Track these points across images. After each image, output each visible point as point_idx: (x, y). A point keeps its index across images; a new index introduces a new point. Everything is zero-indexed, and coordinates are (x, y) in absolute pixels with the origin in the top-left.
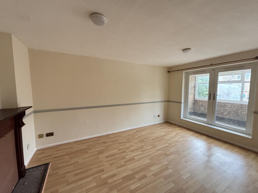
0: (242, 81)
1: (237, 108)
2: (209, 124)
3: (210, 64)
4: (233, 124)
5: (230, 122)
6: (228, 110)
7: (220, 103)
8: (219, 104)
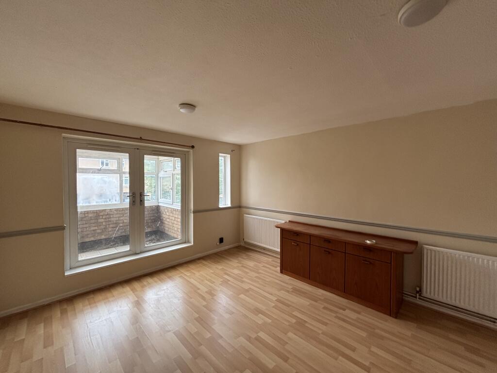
0: (119, 171)
1: (117, 216)
2: (136, 254)
3: (139, 137)
4: (115, 244)
5: (109, 243)
6: (104, 224)
7: (88, 213)
8: (86, 215)
